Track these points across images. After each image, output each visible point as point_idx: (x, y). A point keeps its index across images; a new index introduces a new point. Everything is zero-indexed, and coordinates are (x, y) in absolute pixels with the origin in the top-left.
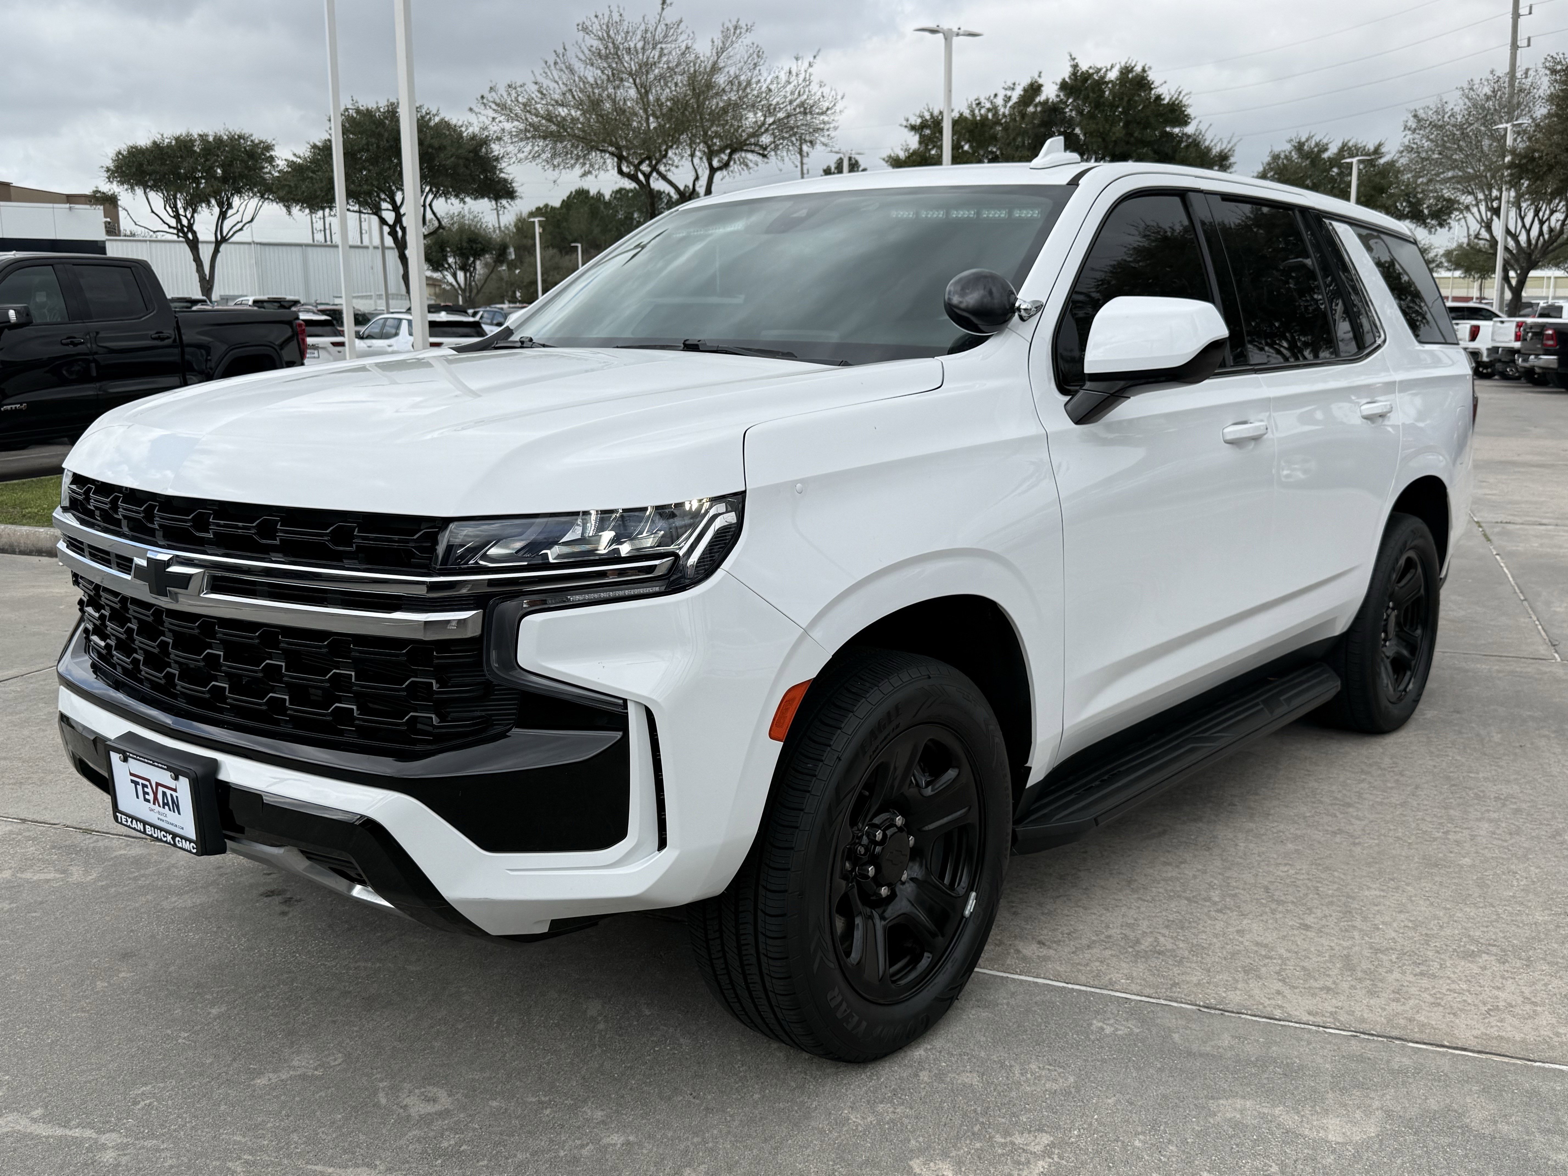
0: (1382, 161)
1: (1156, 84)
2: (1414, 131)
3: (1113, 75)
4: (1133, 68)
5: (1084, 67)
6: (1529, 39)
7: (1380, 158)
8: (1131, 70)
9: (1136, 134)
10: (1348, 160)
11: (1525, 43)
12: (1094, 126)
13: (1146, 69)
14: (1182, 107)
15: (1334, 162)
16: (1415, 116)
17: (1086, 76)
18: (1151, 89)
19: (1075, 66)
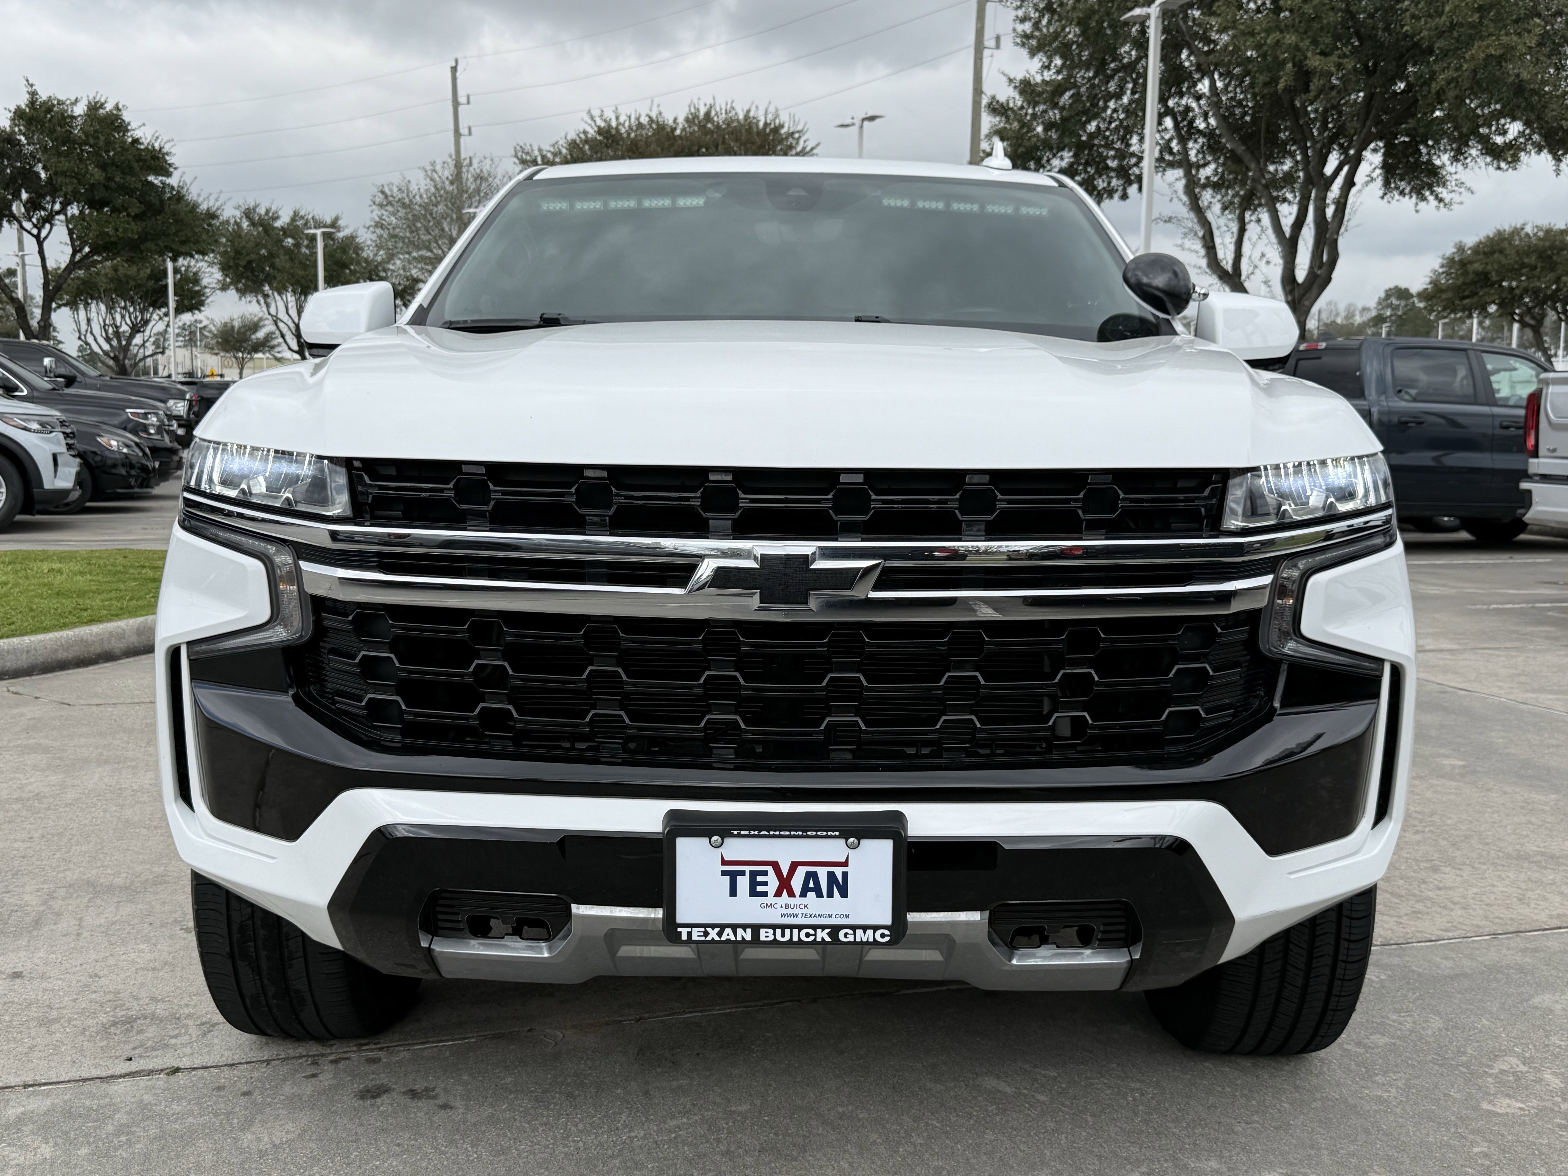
0: (341, 235)
1: (133, 125)
2: (381, 206)
3: (79, 110)
4: (102, 104)
5: (43, 96)
6: (470, 129)
7: (339, 231)
8: (102, 106)
9: (117, 179)
10: (312, 231)
11: (466, 131)
12: (67, 164)
13: (120, 107)
14: (164, 154)
15: (288, 232)
16: (383, 192)
17: (48, 107)
18: (128, 131)
19: (33, 94)
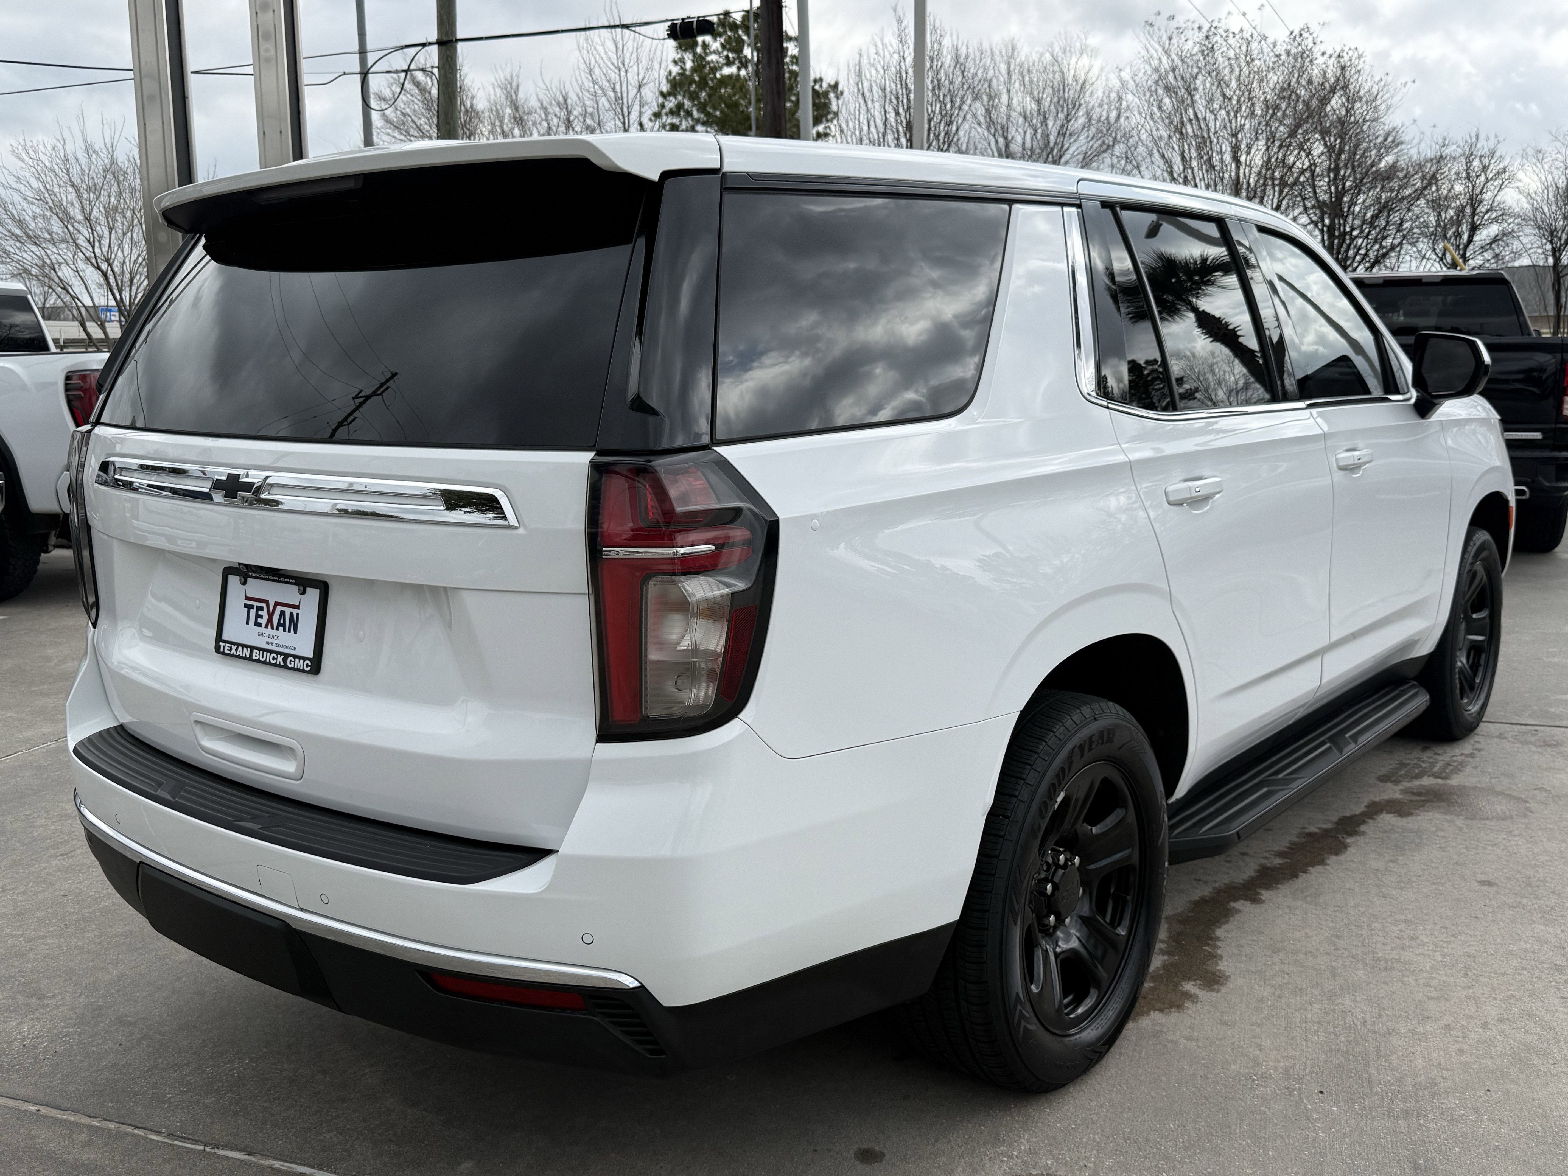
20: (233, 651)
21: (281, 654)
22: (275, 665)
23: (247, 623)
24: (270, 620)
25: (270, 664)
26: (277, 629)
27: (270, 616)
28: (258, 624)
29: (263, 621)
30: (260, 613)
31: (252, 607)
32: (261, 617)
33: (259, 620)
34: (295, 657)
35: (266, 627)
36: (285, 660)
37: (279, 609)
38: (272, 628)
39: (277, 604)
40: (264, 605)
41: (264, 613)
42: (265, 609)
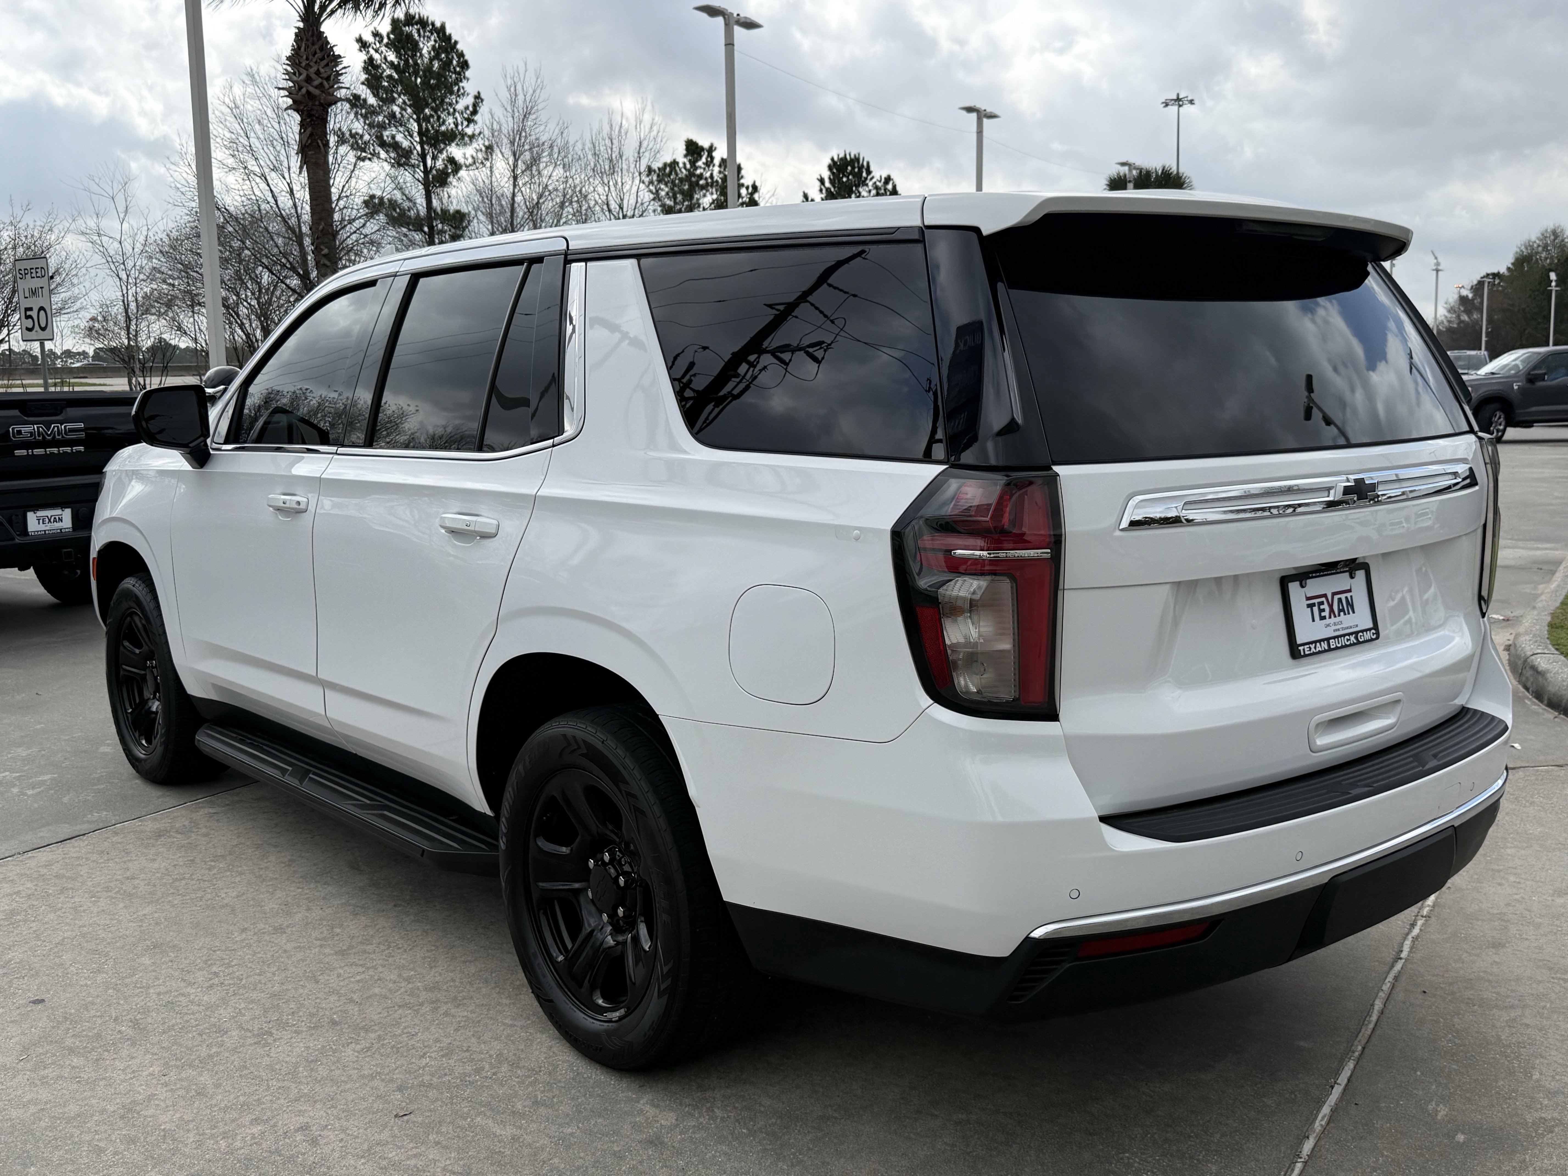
20: (1313, 650)
21: (1351, 634)
22: (1351, 645)
23: (1313, 620)
24: (1332, 610)
25: (1346, 646)
26: (1339, 615)
27: (1331, 606)
28: (1323, 618)
29: (1326, 613)
30: (1322, 607)
31: (1314, 605)
32: (1324, 610)
33: (1323, 614)
34: (1362, 631)
35: (1330, 617)
36: (1356, 638)
37: (1336, 597)
38: (1335, 616)
39: (1334, 594)
40: (1323, 599)
41: (1325, 606)
42: (1325, 603)
